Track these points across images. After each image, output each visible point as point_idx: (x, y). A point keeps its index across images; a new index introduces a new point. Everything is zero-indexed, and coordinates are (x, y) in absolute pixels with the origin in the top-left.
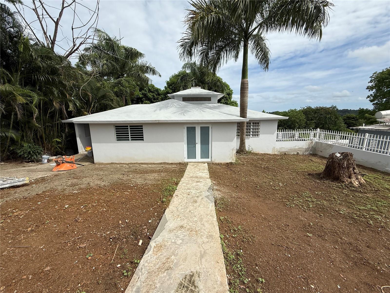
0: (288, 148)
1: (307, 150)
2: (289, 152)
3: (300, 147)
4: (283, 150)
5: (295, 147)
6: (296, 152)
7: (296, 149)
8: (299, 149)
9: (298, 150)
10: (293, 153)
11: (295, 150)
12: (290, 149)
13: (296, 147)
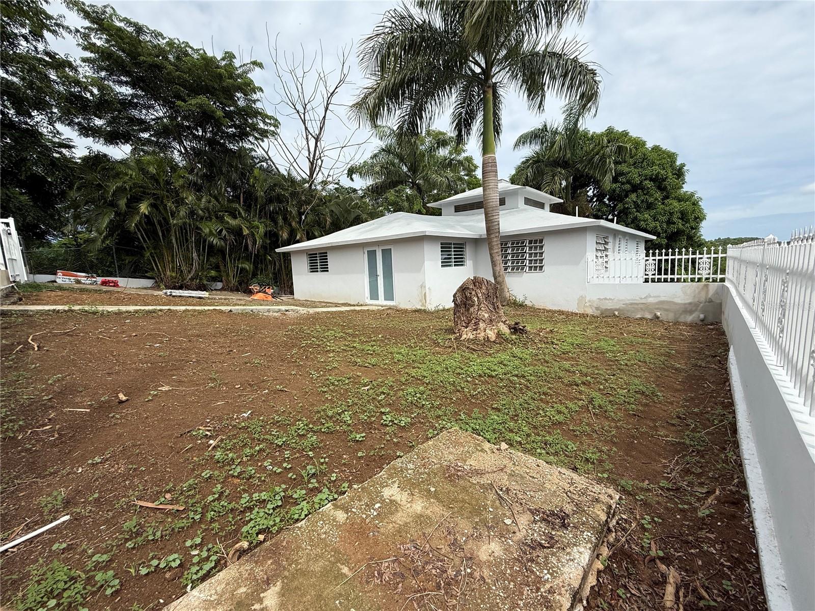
0: (622, 300)
1: (688, 309)
2: (628, 311)
3: (663, 299)
4: (609, 305)
5: (645, 298)
6: (650, 313)
7: (651, 304)
8: (661, 306)
9: (657, 306)
10: (639, 316)
11: (646, 307)
12: (632, 304)
13: (651, 300)
